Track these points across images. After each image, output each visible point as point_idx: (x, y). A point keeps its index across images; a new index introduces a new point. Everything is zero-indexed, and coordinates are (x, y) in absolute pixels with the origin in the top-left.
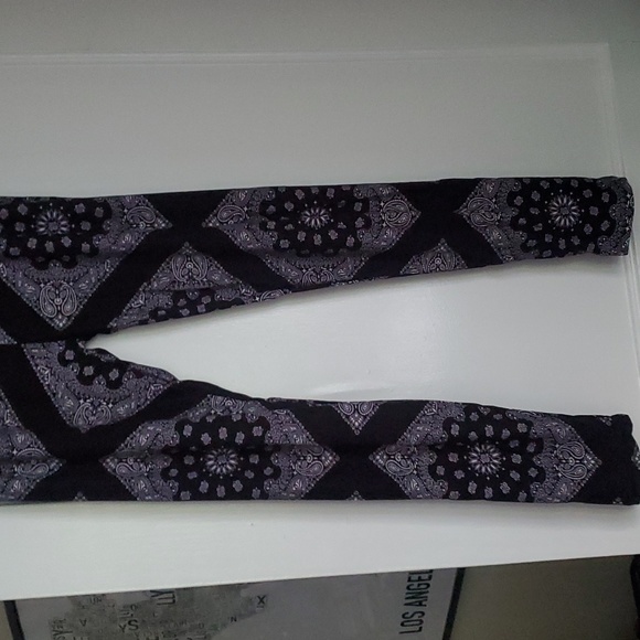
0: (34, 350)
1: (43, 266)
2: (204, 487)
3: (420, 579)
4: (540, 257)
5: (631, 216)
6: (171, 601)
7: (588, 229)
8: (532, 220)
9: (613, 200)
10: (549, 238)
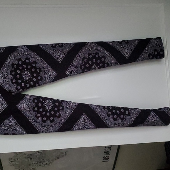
3: (108, 147)
6: (41, 153)
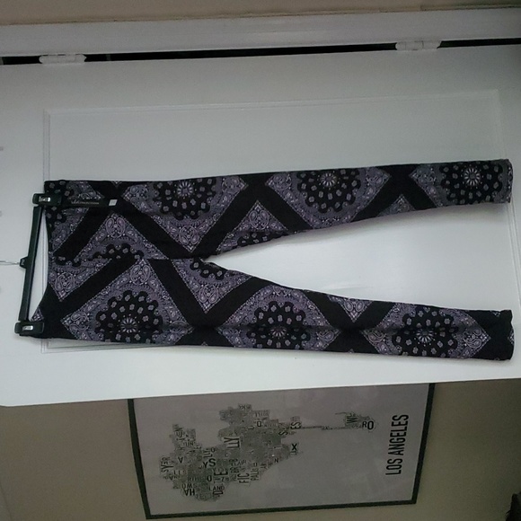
0: (178, 263)
1: (180, 218)
2: (270, 342)
4: (458, 204)
5: (511, 180)
6: (236, 445)
7: (486, 187)
8: (453, 182)
9: (501, 170)
10: (463, 192)
